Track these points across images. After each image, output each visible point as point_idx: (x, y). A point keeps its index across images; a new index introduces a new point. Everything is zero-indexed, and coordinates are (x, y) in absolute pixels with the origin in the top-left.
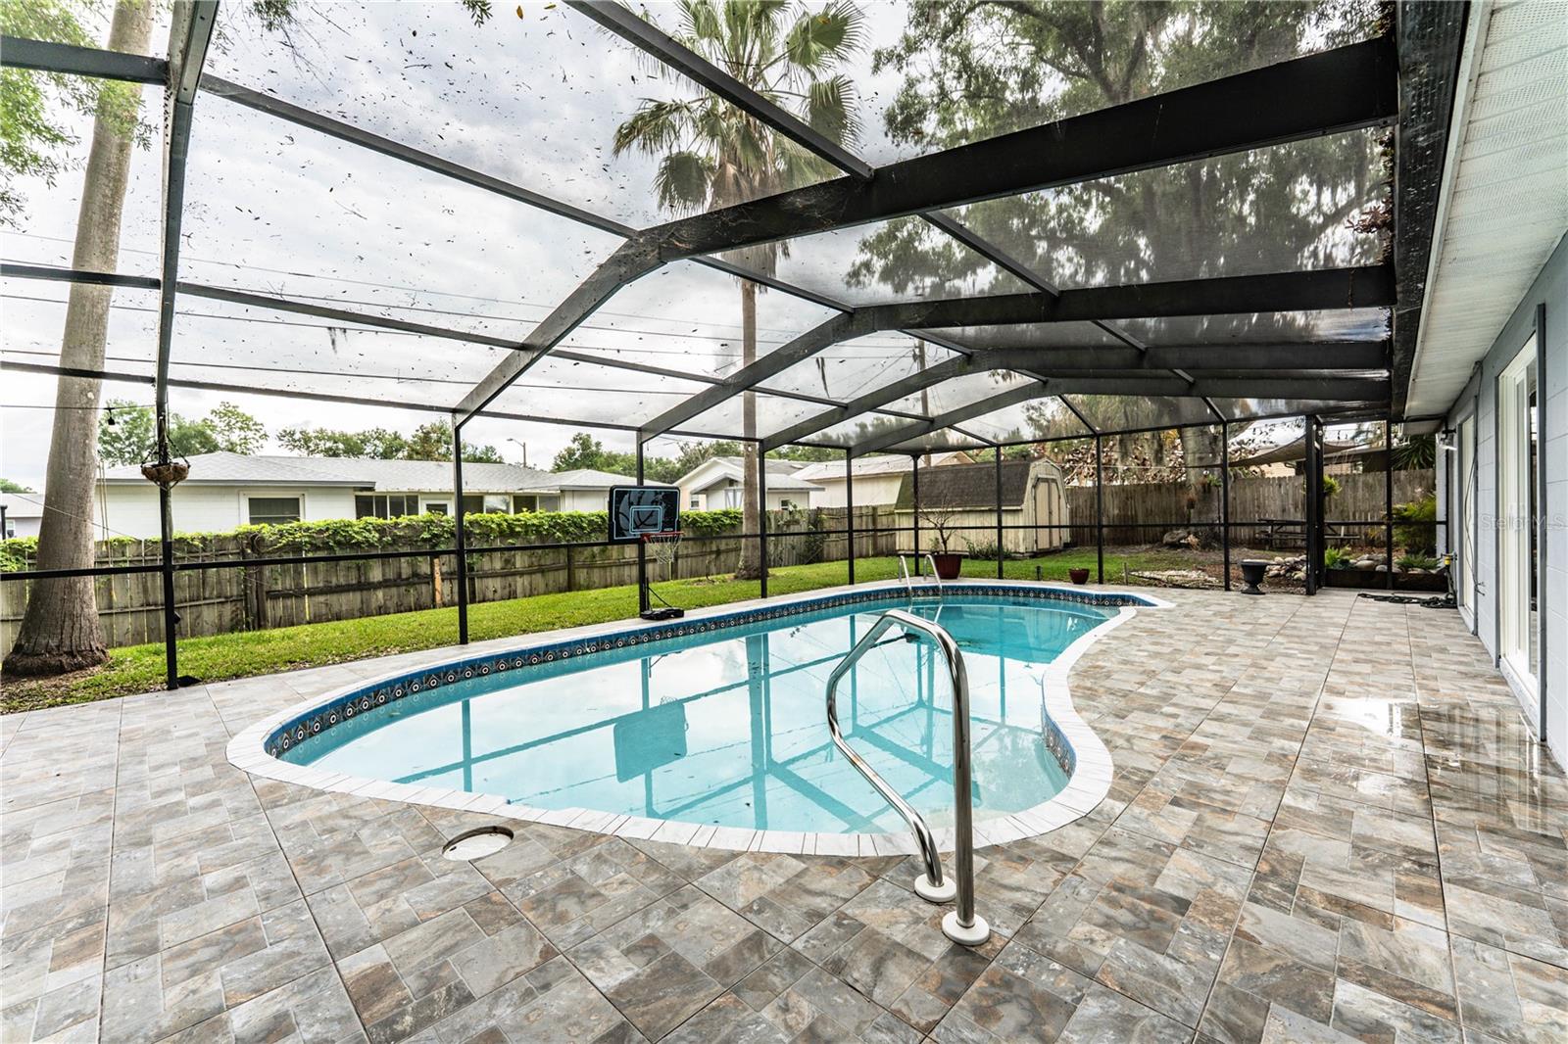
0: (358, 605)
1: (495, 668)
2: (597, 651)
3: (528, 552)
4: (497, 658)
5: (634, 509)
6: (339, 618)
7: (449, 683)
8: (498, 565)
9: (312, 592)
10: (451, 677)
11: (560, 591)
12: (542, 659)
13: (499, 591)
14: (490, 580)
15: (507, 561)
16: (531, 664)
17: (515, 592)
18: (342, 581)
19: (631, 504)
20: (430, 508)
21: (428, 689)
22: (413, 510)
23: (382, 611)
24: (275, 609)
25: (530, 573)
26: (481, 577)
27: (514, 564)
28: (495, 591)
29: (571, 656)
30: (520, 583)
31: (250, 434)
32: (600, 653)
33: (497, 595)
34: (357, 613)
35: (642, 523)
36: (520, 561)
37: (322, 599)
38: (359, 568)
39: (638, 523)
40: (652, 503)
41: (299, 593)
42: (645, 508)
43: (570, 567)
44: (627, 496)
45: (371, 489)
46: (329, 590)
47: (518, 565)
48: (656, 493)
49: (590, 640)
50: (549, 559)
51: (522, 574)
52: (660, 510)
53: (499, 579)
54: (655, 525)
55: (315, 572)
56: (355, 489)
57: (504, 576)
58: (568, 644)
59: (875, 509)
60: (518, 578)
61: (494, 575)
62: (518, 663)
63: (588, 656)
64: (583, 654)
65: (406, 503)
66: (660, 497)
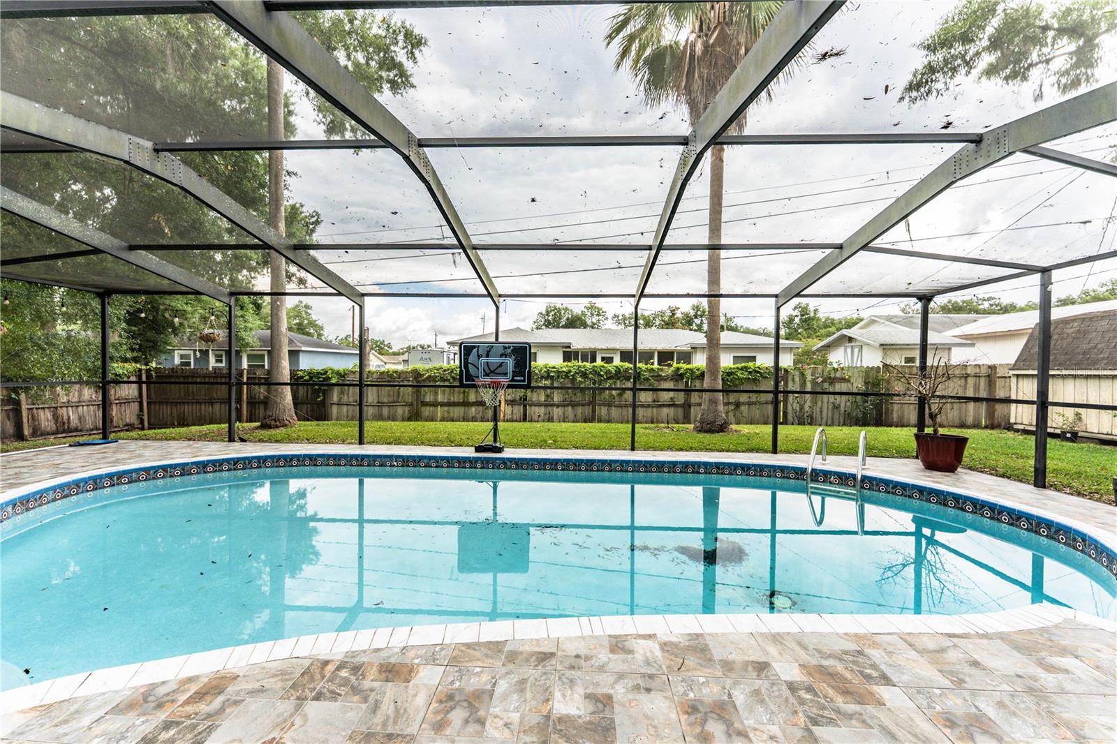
0: (462, 415)
1: (326, 463)
2: (402, 466)
3: (563, 391)
4: (328, 457)
5: (483, 360)
6: (452, 421)
7: (292, 466)
8: (542, 398)
9: (442, 405)
10: (295, 463)
11: (585, 421)
12: (359, 463)
13: (542, 415)
14: (537, 408)
15: (547, 396)
16: (351, 465)
17: (552, 418)
18: (456, 400)
19: (479, 356)
20: (603, 359)
21: (277, 467)
22: (594, 360)
23: (474, 419)
24: (426, 411)
25: (564, 406)
26: (531, 405)
27: (552, 398)
28: (539, 416)
29: (381, 465)
30: (557, 412)
31: (601, 318)
32: (405, 468)
33: (540, 419)
34: (461, 419)
35: (493, 372)
36: (557, 397)
37: (446, 408)
38: (464, 392)
39: (488, 372)
40: (502, 355)
41: (435, 404)
42: (494, 360)
43: (593, 403)
44: (475, 350)
45: (570, 347)
46: (449, 404)
47: (556, 399)
48: (505, 348)
49: (397, 457)
50: (579, 397)
51: (558, 406)
52: (510, 362)
53: (543, 408)
54: (506, 374)
55: (444, 393)
56: (563, 347)
57: (546, 406)
58: (380, 456)
59: (992, 368)
60: (555, 409)
61: (539, 405)
62: (343, 462)
63: (395, 469)
64: (391, 466)
65: (591, 355)
66: (509, 351)
